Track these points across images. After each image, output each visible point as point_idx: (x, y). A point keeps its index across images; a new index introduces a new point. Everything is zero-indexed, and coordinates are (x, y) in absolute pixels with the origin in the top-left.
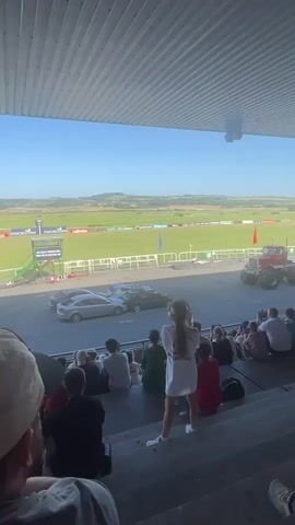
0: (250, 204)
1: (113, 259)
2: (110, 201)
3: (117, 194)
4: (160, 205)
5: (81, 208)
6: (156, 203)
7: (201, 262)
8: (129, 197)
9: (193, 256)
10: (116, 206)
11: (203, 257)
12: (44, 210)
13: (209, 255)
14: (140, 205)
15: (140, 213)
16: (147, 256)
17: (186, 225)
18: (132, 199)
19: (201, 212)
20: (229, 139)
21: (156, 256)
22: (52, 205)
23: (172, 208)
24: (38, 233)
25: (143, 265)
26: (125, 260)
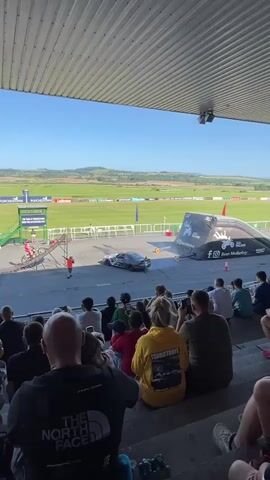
0: (220, 182)
1: (93, 228)
2: (92, 175)
3: (100, 168)
4: (138, 180)
5: (65, 180)
6: (135, 178)
8: (110, 171)
9: (167, 227)
10: (99, 179)
11: (175, 229)
12: (32, 180)
14: (120, 179)
15: (120, 186)
16: (125, 226)
17: (161, 200)
18: (112, 173)
19: (175, 188)
20: (203, 122)
21: (133, 226)
22: (40, 176)
23: (149, 183)
24: (24, 202)
25: (121, 234)
26: (104, 229)
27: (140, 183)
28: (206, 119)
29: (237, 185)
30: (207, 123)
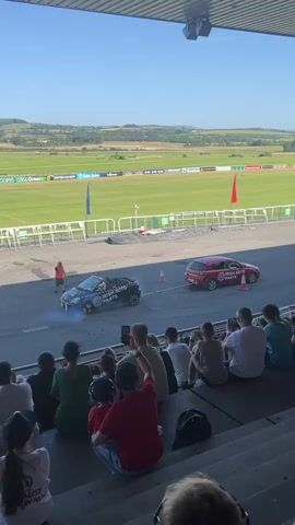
0: (226, 139)
1: (11, 230)
2: (3, 133)
3: (15, 121)
4: (86, 141)
6: (80, 137)
7: (153, 232)
8: (35, 126)
9: (141, 222)
10: (15, 141)
11: (155, 223)
13: (165, 221)
14: (54, 140)
15: (54, 153)
16: (67, 224)
17: (129, 175)
18: (38, 129)
19: (151, 152)
20: (192, 36)
21: (81, 224)
23: (105, 145)
25: (62, 238)
26: (30, 230)
27: (89, 147)
28: (197, 31)
29: (255, 144)
30: (199, 37)
